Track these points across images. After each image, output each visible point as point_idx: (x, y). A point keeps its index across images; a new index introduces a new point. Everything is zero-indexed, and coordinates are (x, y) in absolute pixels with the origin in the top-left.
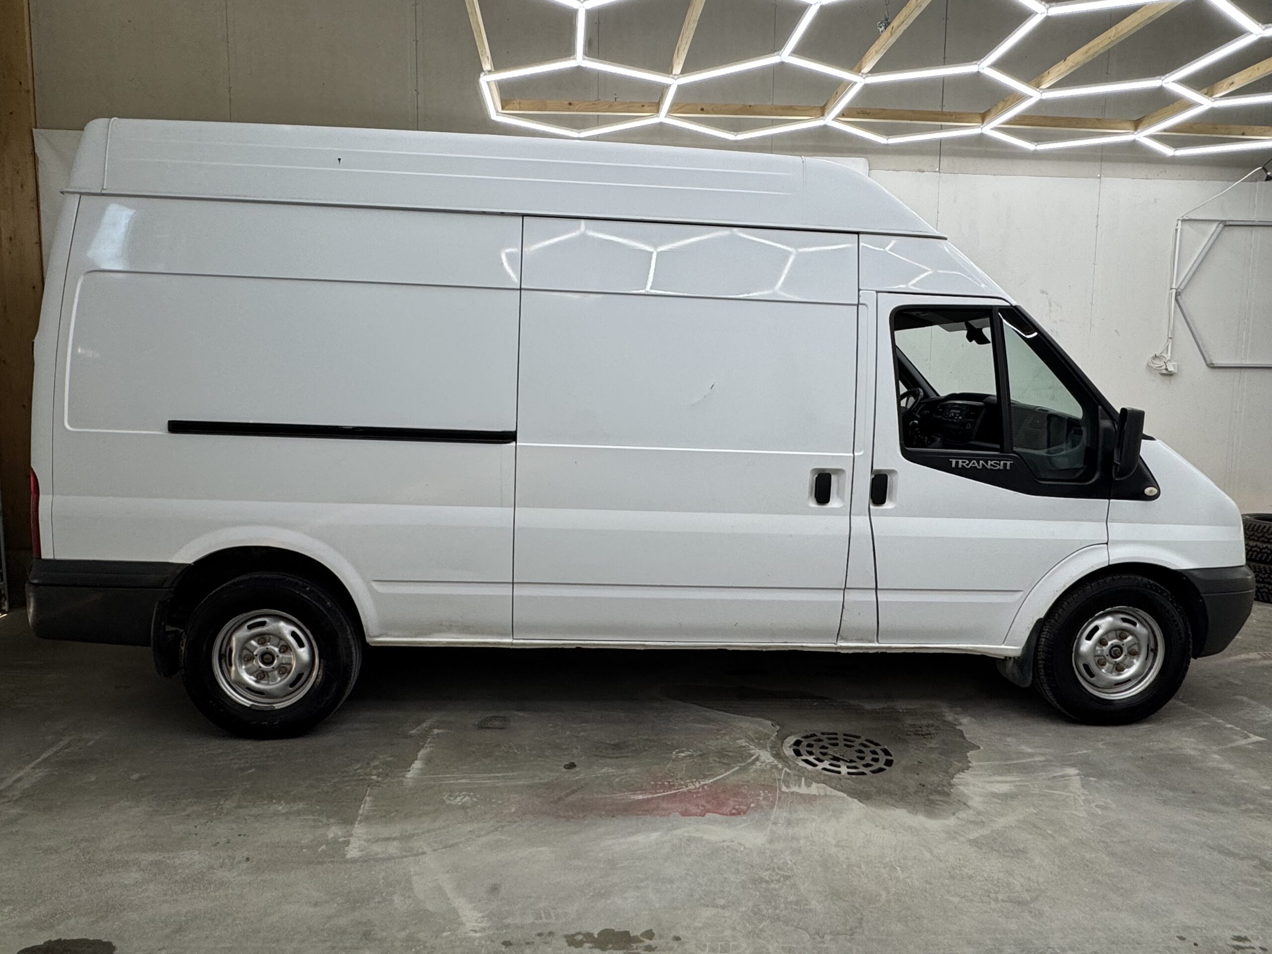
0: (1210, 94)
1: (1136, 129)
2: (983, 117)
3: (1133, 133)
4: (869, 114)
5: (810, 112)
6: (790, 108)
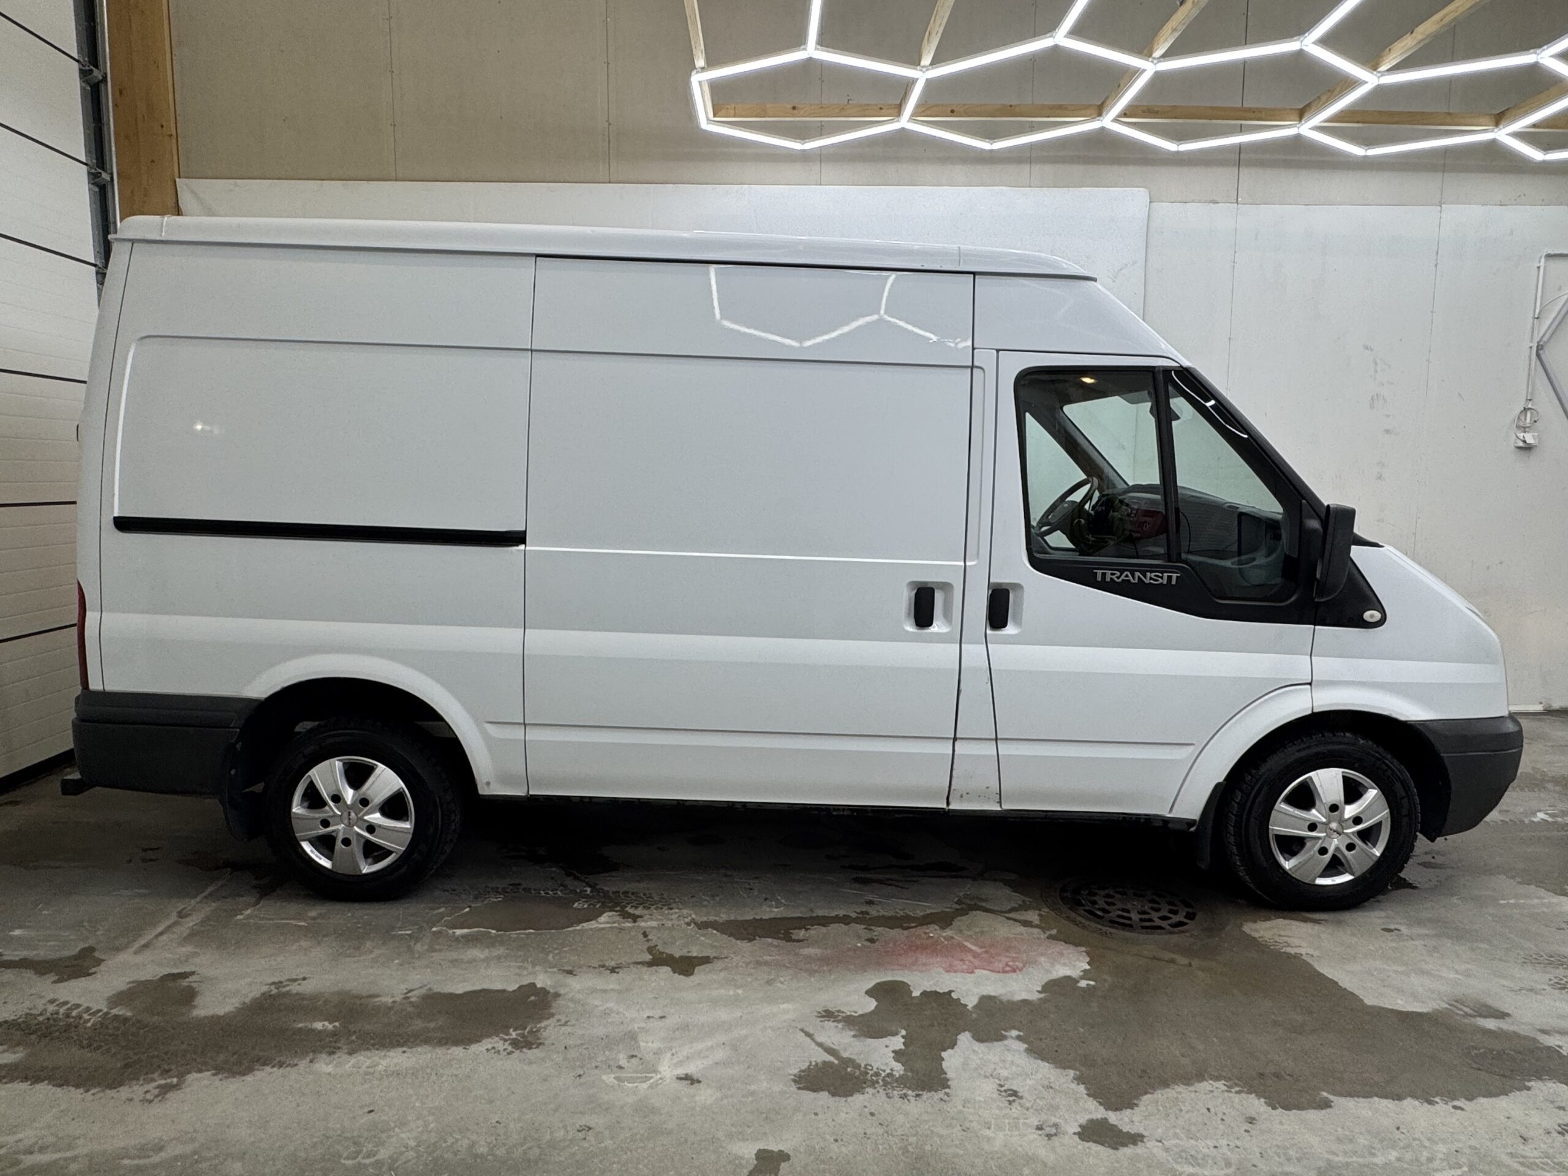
1: (1497, 124)
2: (1301, 114)
3: (1493, 131)
4: (1157, 112)
5: (1083, 112)
6: (1060, 107)
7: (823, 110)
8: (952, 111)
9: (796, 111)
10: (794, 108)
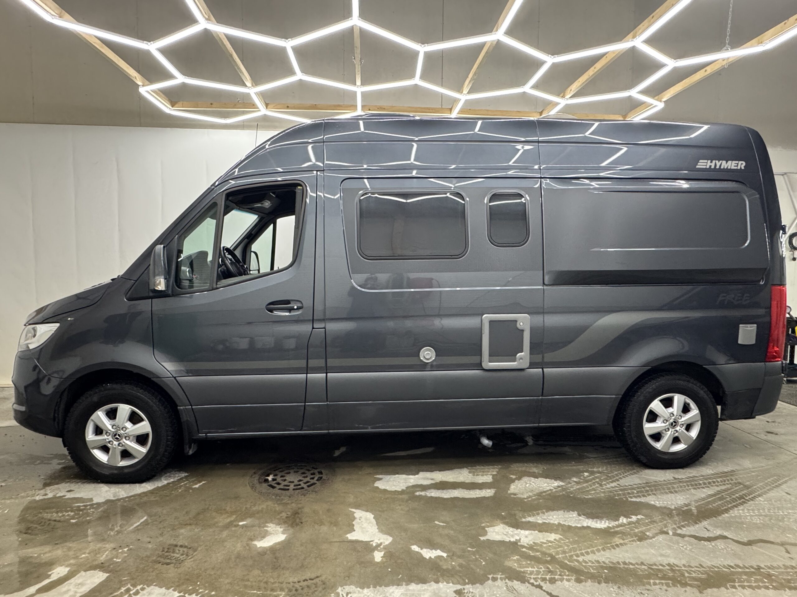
0: (563, 97)
2: (451, 111)
4: (384, 109)
5: (348, 108)
6: (339, 106)
7: (225, 106)
8: (288, 107)
9: (213, 106)
10: (211, 104)
